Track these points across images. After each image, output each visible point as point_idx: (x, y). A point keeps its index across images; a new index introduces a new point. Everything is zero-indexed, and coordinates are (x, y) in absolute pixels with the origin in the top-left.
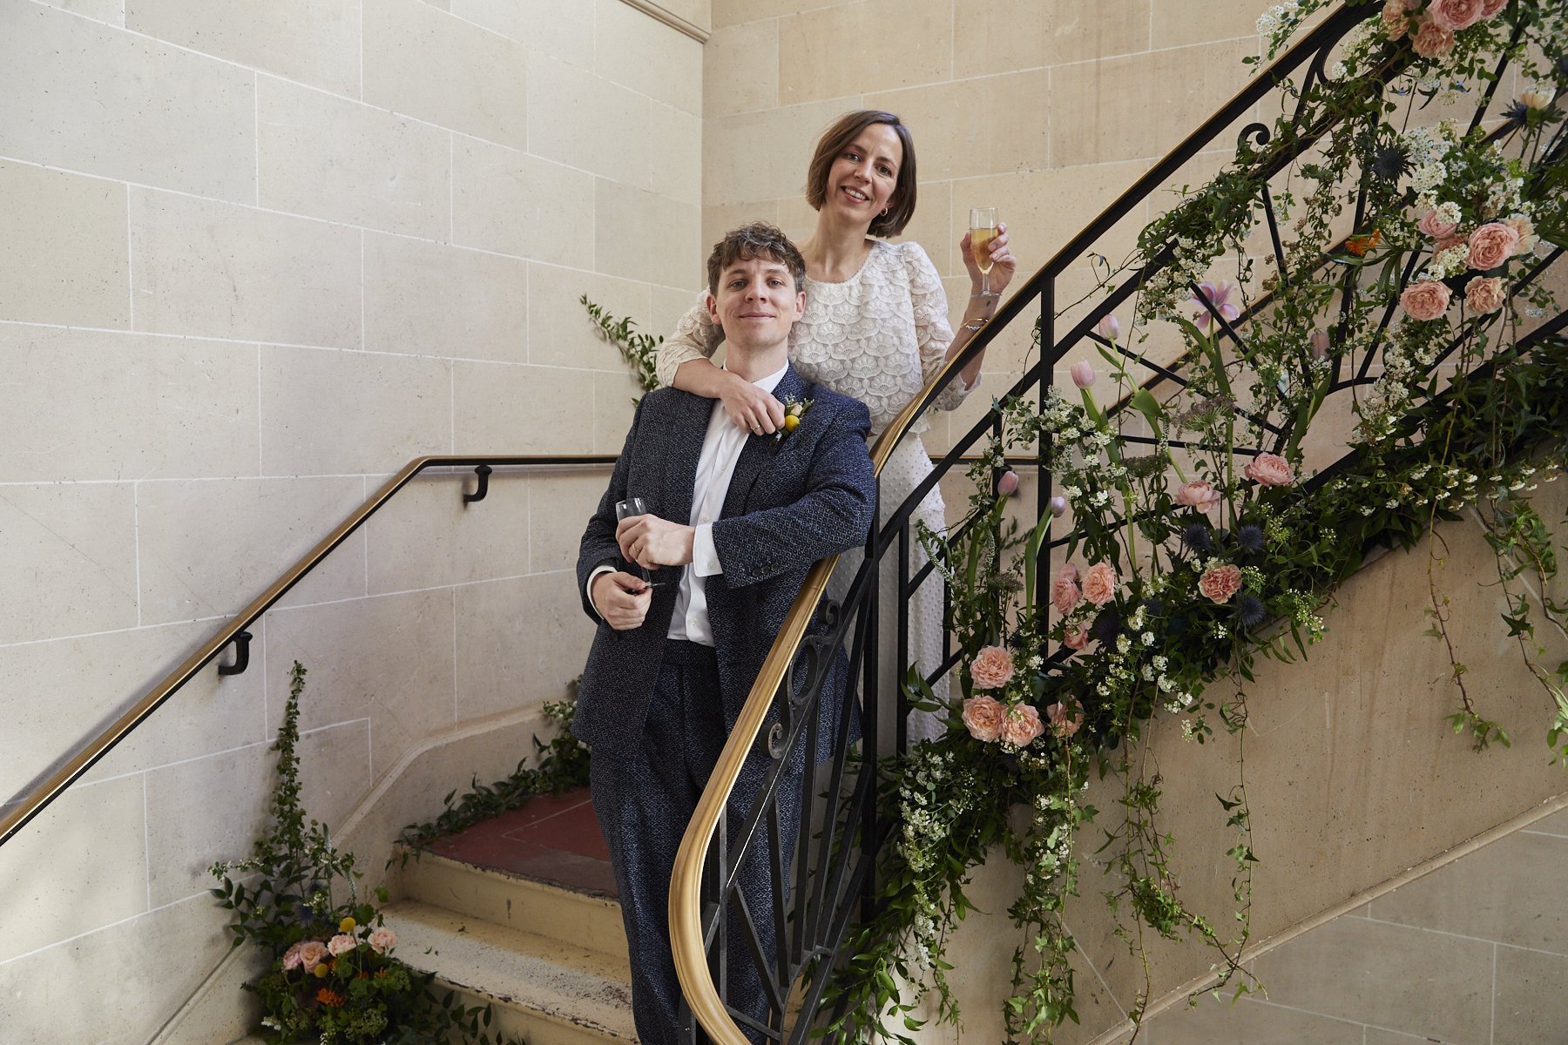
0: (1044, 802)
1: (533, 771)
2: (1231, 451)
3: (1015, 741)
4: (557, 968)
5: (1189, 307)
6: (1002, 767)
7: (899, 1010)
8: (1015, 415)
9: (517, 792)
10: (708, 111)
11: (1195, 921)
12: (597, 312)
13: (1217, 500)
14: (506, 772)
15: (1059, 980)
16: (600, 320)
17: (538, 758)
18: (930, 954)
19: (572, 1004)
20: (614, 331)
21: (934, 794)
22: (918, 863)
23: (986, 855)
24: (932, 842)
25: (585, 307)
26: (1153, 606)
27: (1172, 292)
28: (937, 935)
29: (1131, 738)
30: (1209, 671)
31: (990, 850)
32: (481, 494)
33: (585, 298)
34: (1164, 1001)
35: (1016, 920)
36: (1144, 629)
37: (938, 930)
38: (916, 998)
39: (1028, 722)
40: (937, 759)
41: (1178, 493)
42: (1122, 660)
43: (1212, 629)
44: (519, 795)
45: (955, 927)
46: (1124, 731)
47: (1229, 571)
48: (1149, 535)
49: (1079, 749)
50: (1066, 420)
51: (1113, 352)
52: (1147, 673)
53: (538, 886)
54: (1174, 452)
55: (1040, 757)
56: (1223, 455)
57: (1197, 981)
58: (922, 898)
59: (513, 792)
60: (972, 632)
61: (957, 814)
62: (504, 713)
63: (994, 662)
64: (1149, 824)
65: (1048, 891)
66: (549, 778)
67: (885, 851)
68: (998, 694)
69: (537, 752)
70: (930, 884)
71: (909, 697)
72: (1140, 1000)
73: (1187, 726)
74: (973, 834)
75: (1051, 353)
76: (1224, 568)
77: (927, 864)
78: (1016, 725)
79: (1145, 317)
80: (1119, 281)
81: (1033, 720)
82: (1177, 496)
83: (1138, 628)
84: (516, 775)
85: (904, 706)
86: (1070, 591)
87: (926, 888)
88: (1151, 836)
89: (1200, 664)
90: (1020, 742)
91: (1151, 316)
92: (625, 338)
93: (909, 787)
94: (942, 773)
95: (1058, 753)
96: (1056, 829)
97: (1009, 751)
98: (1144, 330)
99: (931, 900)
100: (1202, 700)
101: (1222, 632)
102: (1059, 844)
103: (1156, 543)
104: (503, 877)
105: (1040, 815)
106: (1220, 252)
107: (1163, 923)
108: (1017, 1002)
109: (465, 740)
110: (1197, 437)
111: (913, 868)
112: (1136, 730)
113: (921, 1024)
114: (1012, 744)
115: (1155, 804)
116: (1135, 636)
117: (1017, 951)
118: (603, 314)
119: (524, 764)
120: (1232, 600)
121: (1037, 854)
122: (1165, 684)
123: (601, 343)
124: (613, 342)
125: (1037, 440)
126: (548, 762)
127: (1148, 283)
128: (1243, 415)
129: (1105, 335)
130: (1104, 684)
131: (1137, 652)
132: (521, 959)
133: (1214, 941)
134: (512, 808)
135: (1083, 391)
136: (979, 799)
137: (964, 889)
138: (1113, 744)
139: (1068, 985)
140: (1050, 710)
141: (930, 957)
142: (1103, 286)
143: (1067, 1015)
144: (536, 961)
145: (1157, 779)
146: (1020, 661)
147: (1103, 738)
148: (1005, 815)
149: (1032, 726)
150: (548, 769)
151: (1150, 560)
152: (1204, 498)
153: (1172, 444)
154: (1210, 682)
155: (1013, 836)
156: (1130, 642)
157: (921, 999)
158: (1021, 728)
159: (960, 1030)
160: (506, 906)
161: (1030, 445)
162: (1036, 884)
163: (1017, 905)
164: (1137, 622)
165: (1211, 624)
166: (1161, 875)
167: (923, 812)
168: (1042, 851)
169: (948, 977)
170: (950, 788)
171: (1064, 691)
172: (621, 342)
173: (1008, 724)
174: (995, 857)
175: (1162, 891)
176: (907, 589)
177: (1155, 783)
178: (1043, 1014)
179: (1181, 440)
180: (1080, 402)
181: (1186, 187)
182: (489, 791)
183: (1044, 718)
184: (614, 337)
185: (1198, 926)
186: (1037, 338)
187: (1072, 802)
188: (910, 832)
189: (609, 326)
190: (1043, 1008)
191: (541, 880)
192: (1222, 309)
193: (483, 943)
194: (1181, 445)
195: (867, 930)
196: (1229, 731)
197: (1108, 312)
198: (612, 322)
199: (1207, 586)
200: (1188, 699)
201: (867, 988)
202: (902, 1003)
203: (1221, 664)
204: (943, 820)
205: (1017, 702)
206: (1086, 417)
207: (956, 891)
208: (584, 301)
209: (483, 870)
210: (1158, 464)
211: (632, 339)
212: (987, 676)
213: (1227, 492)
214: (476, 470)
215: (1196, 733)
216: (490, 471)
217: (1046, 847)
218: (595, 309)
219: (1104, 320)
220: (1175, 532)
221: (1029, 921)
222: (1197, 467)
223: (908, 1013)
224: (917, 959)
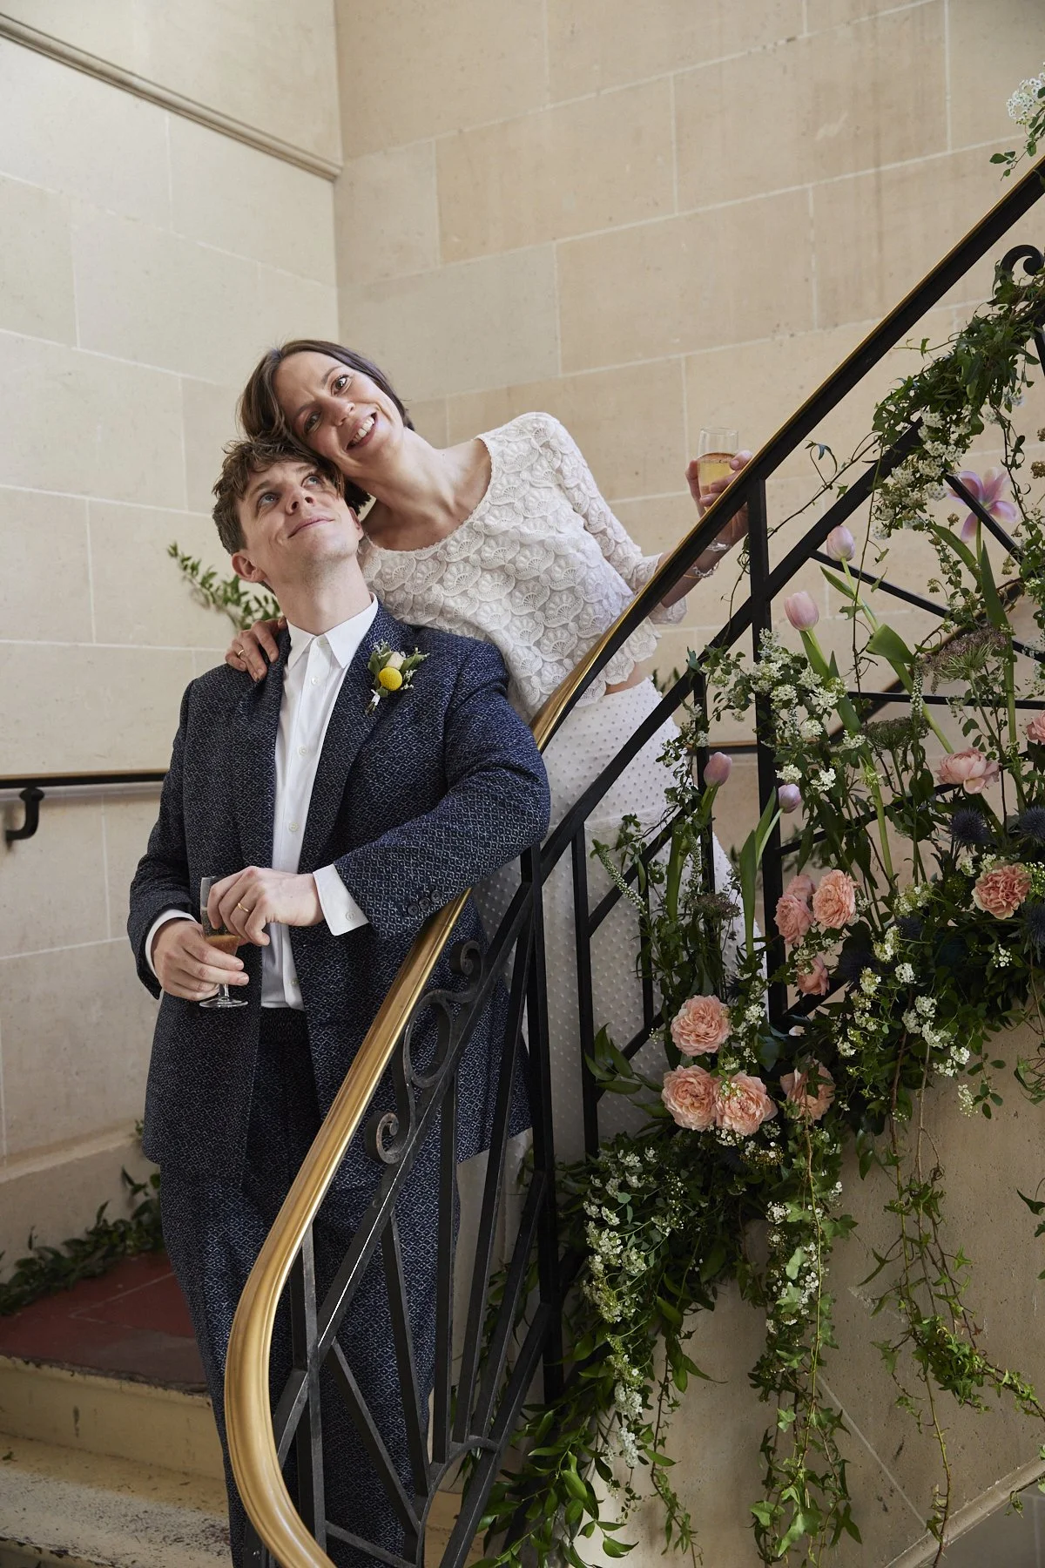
0: (777, 1211)
1: (121, 1221)
2: (1011, 704)
3: (736, 1127)
4: (140, 1503)
5: (945, 507)
6: (725, 1168)
7: (597, 1528)
8: (718, 673)
9: (99, 1254)
10: (345, 278)
11: (1006, 1379)
12: (194, 568)
13: (993, 774)
14: (82, 1224)
15: (827, 1476)
16: (199, 578)
17: (130, 1202)
18: (639, 1443)
19: (156, 1553)
20: (221, 593)
21: (629, 1209)
22: (612, 1311)
23: (716, 1298)
24: (631, 1278)
25: (175, 562)
26: (909, 928)
27: (921, 489)
28: (650, 1417)
29: (897, 1116)
30: (998, 1015)
31: (720, 1288)
32: (31, 828)
33: (175, 548)
34: (979, 1503)
35: (761, 1388)
36: (896, 960)
37: (650, 1408)
38: (623, 1510)
39: (751, 1099)
40: (632, 1160)
41: (939, 768)
42: (869, 1004)
43: (992, 955)
44: (104, 1258)
45: (676, 1404)
46: (888, 1106)
47: (1014, 872)
48: (908, 830)
49: (825, 1136)
50: (778, 675)
51: (845, 578)
52: (910, 1020)
53: (113, 1383)
54: (933, 713)
55: (770, 1148)
56: (1001, 711)
57: (1022, 1471)
58: (621, 1361)
59: (93, 1252)
60: (677, 980)
61: (663, 1236)
62: (76, 1140)
63: (703, 1018)
64: (932, 1240)
65: (797, 1343)
66: (147, 1231)
67: (573, 1297)
68: (710, 1063)
69: (128, 1194)
70: (633, 1340)
71: (597, 1073)
72: (942, 1502)
73: (966, 1096)
74: (692, 1265)
75: (766, 583)
76: (1006, 868)
77: (626, 1311)
78: (734, 1104)
79: (890, 527)
80: (851, 478)
81: (758, 1096)
82: (939, 772)
83: (888, 958)
84: (96, 1228)
85: (592, 1091)
86: (796, 911)
87: (625, 1345)
88: (937, 1257)
89: (982, 1007)
90: (743, 1128)
91: (894, 525)
92: (237, 602)
93: (597, 1201)
94: (639, 1179)
95: (796, 1141)
96: (798, 1251)
97: (728, 1141)
98: (884, 544)
99: (634, 1362)
100: (987, 1056)
101: (1004, 958)
102: (804, 1271)
103: (917, 839)
104: (65, 1374)
105: (775, 1233)
106: (978, 429)
107: (960, 1384)
108: (762, 1510)
109: (19, 1179)
110: (961, 688)
111: (606, 1316)
112: (906, 1106)
113: (629, 1548)
114: (732, 1133)
115: (937, 1210)
116: (886, 970)
117: (766, 1435)
118: (202, 570)
119: (107, 1210)
120: (1017, 914)
121: (775, 1289)
122: (933, 1038)
123: (203, 611)
124: (219, 609)
125: (752, 707)
126: (145, 1207)
127: (889, 481)
128: (1027, 654)
129: (834, 556)
130: (846, 1039)
131: (890, 993)
132: (89, 1494)
133: (1033, 1407)
134: (92, 1277)
135: (804, 634)
136: (692, 1214)
137: (687, 1347)
138: (878, 1125)
139: (839, 1483)
140: (785, 1081)
141: (639, 1448)
142: (830, 487)
143: (844, 1532)
144: (110, 1495)
145: (937, 1173)
146: (737, 1016)
147: (863, 1119)
148: (738, 1237)
149: (758, 1105)
150: (145, 1218)
151: (910, 864)
152: (972, 771)
153: (928, 700)
154: (997, 1030)
155: (748, 1267)
156: (879, 979)
157: (629, 1511)
158: (742, 1109)
159: (697, 1559)
160: (73, 1420)
161: (744, 714)
162: (781, 1332)
163: (759, 1366)
164: (886, 951)
165: (991, 949)
166: (954, 1313)
167: (611, 1235)
168: (780, 1283)
169: (675, 1480)
170: (653, 1199)
171: (802, 1054)
172: (231, 608)
173: (724, 1103)
174: (728, 1298)
175: (956, 1337)
176: (586, 922)
177: (934, 1179)
178: (799, 1526)
179: (939, 694)
180: (798, 649)
181: (925, 341)
182: (56, 1254)
183: (776, 1094)
184: (220, 602)
185: (1012, 1387)
186: (745, 565)
187: (817, 1211)
188: (597, 1263)
189: (211, 586)
190: (800, 1517)
191: (118, 1375)
192: (994, 508)
193: (36, 1475)
194: (940, 701)
195: (550, 1413)
196: (1031, 1100)
197: (839, 523)
198: (216, 582)
199: (984, 896)
200: (965, 1055)
201: (553, 1498)
202: (602, 1518)
203: (1017, 1004)
204: (645, 1246)
205: (734, 1072)
206: (809, 669)
207: (673, 1350)
208: (174, 552)
209: (38, 1366)
210: (913, 729)
211: (248, 603)
212: (693, 1037)
213: (1007, 762)
214: (22, 795)
215: (980, 1104)
216: (41, 796)
217: (786, 1279)
218: (189, 563)
219: (833, 535)
220: (943, 821)
221: (779, 1392)
222: (966, 731)
223: (608, 1533)
224: (621, 1453)
